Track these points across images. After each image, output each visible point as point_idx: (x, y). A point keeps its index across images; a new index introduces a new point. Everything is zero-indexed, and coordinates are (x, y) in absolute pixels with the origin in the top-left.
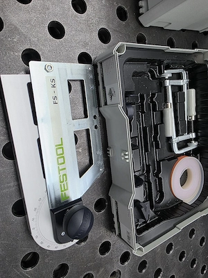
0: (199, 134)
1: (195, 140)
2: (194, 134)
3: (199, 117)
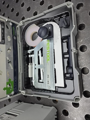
0: (26, 56)
1: (29, 54)
2: (30, 57)
3: (27, 65)
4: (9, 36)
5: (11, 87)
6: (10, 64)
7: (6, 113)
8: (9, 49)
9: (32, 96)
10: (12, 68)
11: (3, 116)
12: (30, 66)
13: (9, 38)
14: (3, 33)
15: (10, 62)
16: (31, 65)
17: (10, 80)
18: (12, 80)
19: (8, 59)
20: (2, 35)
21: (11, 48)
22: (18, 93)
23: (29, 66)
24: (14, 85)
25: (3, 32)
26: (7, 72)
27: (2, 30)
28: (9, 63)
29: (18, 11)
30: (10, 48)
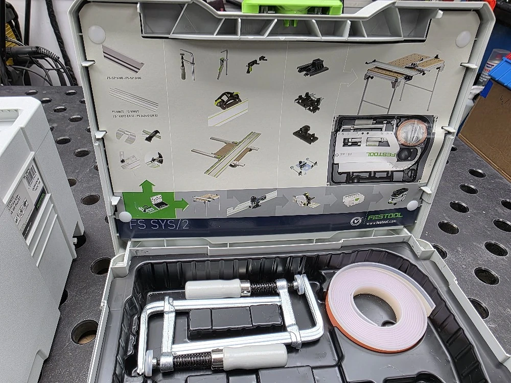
2: (279, 283)
4: (361, 198)
5: (150, 211)
6: (249, 203)
7: (43, 192)
8: (309, 199)
9: (104, 303)
10: (231, 212)
11: (34, 181)
12: (236, 285)
13: (353, 198)
14: (374, 178)
15: (257, 206)
16: (243, 290)
17: (182, 204)
18: (180, 214)
19: (269, 196)
20: (367, 175)
21: (315, 208)
22: (120, 237)
23: (238, 281)
24: (157, 222)
25: (377, 175)
26: (217, 193)
27: (385, 175)
28: (253, 200)
29: (463, 231)
30: (313, 205)
